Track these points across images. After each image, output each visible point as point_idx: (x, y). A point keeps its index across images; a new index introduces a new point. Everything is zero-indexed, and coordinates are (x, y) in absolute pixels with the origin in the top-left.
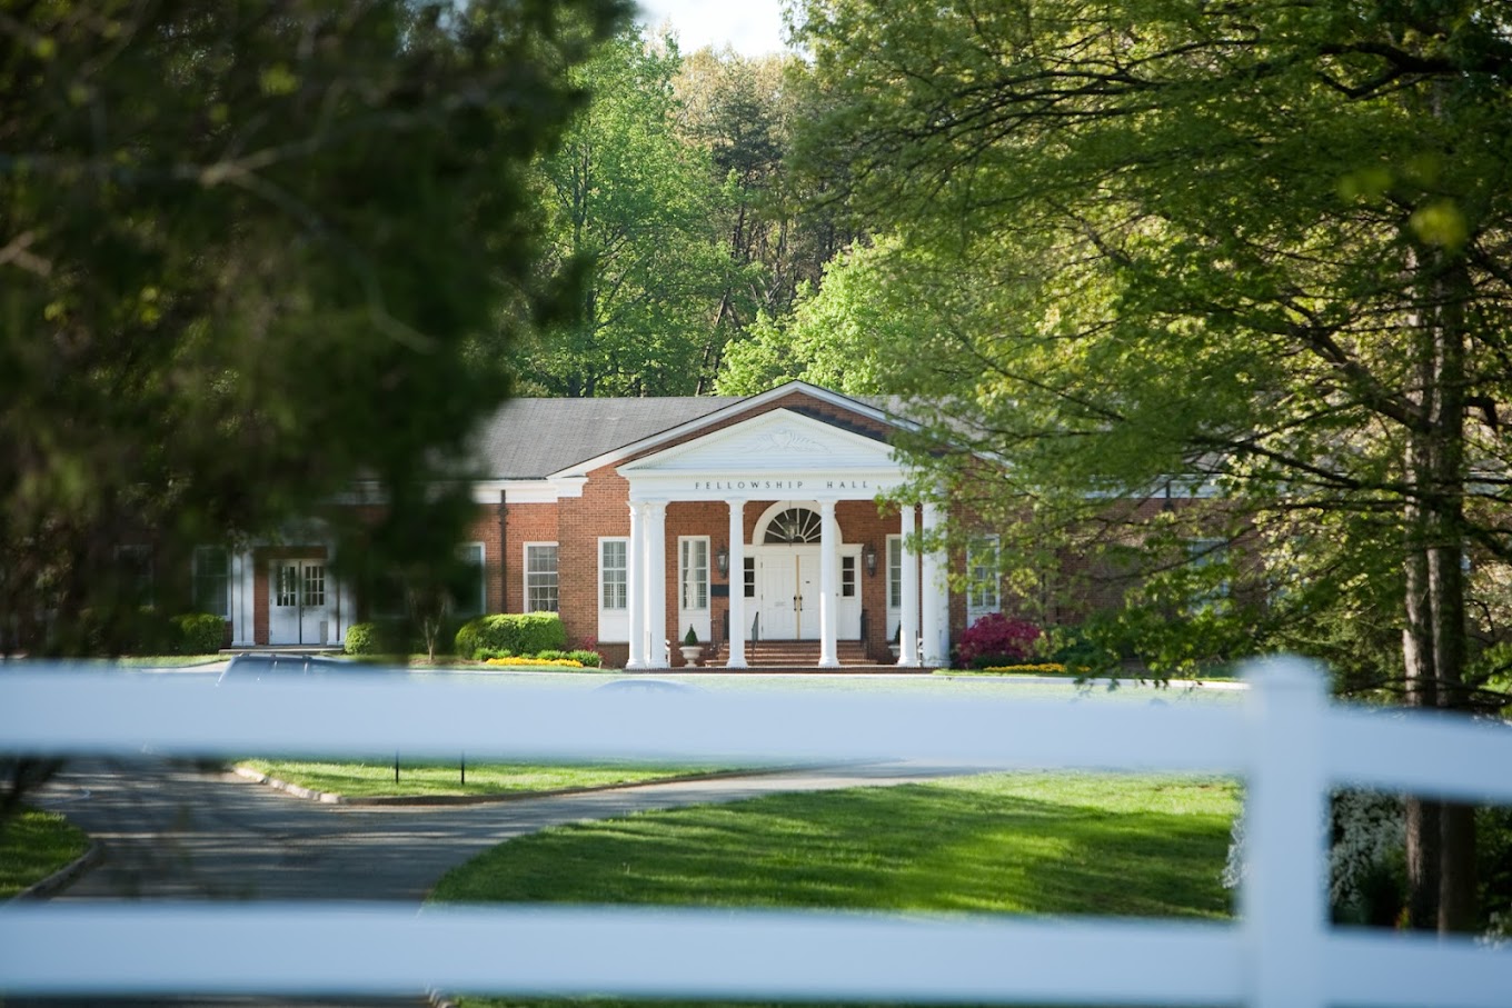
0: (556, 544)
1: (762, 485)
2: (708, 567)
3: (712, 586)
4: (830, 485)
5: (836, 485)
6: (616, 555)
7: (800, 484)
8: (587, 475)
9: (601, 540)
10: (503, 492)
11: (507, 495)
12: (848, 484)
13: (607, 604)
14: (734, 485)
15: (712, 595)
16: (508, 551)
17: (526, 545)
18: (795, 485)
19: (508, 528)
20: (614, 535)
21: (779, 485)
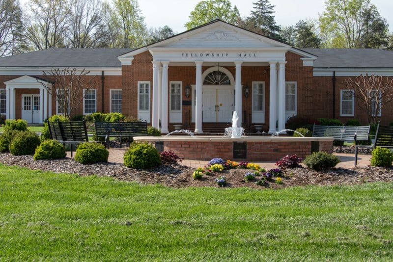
0: (121, 90)
1: (210, 55)
2: (181, 94)
3: (183, 101)
4: (240, 55)
5: (243, 55)
6: (144, 89)
7: (227, 55)
8: (134, 57)
9: (139, 83)
10: (103, 71)
11: (104, 72)
12: (248, 55)
13: (141, 108)
14: (198, 55)
15: (183, 104)
16: (105, 92)
17: (111, 90)
18: (224, 55)
19: (105, 84)
20: (144, 80)
21: (218, 55)
